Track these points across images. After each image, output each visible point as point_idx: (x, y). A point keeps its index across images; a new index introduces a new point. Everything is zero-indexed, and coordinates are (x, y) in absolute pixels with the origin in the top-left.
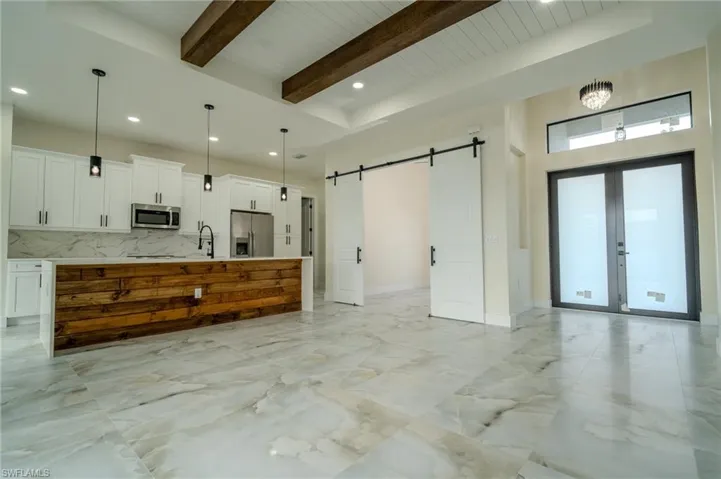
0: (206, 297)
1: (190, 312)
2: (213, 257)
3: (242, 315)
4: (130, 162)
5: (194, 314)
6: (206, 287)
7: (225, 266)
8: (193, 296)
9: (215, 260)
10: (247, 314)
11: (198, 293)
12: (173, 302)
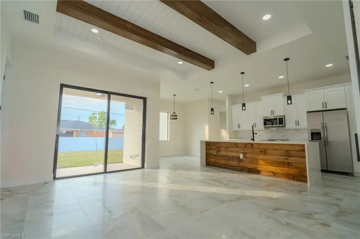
0: (244, 159)
1: (239, 164)
2: (254, 141)
3: (263, 173)
4: (261, 100)
5: (240, 165)
6: (245, 154)
7: (253, 145)
8: (239, 157)
9: (254, 142)
10: (266, 173)
11: (241, 156)
12: (232, 158)
